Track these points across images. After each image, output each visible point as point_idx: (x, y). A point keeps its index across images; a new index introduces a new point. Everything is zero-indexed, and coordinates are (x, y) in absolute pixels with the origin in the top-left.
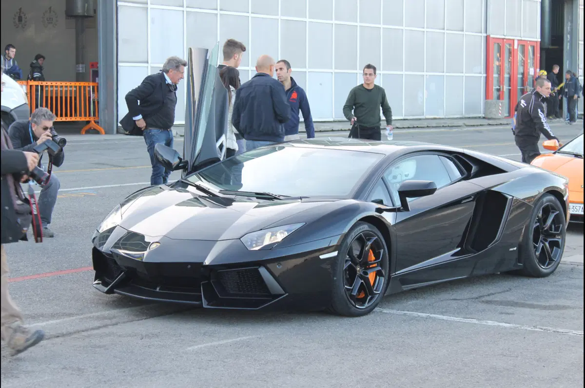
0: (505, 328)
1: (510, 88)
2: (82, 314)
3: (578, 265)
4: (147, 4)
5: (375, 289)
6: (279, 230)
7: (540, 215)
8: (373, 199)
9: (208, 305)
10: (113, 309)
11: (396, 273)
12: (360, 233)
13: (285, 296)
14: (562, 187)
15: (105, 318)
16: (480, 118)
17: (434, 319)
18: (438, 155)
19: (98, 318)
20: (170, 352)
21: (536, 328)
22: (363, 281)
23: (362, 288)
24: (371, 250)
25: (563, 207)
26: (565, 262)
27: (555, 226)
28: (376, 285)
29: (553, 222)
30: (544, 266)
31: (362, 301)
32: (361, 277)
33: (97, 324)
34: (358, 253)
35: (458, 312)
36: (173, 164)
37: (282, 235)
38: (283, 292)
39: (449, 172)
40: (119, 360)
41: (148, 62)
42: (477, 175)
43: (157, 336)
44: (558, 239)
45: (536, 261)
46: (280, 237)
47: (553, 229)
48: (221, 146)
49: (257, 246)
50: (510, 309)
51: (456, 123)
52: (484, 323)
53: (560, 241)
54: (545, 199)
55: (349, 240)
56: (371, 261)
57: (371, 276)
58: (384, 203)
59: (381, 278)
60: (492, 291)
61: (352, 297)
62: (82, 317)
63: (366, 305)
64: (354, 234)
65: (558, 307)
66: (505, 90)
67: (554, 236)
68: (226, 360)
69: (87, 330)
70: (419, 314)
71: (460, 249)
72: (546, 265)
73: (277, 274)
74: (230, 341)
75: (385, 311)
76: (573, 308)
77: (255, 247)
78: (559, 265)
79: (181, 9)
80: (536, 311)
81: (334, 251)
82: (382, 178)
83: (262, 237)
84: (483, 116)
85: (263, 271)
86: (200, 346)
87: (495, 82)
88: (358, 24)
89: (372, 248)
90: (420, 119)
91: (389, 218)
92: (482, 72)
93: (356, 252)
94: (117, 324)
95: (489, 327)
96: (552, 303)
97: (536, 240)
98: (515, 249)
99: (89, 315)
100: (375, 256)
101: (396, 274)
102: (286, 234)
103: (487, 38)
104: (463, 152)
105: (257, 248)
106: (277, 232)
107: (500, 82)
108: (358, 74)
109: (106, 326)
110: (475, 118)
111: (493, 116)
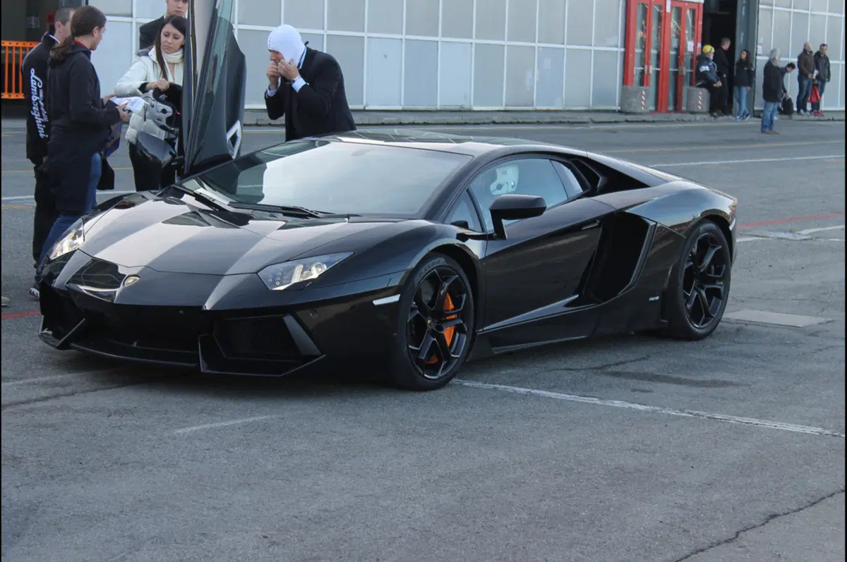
0: (639, 412)
1: (657, 69)
2: (21, 379)
3: (747, 325)
5: (452, 351)
6: (316, 262)
7: (695, 250)
8: (454, 220)
9: (208, 368)
10: (69, 372)
11: (485, 329)
12: (433, 269)
13: (321, 357)
14: (728, 211)
15: (55, 385)
16: (614, 111)
17: (538, 397)
18: (550, 160)
19: (45, 385)
20: (150, 436)
21: (684, 412)
22: (435, 340)
23: (434, 350)
24: (448, 295)
25: (727, 240)
26: (728, 319)
27: (715, 267)
28: (454, 346)
29: (713, 261)
30: (698, 324)
31: (433, 369)
32: (434, 334)
33: (44, 393)
34: (430, 299)
35: (571, 387)
36: (162, 162)
37: (320, 270)
38: (318, 352)
39: (565, 186)
40: (74, 446)
41: (131, 16)
42: (605, 190)
43: (132, 413)
44: (719, 285)
45: (687, 317)
46: (315, 273)
47: (713, 272)
48: (234, 138)
49: (281, 285)
50: (646, 385)
51: (579, 118)
52: (609, 403)
53: (722, 289)
54: (702, 228)
55: (417, 279)
56: (448, 311)
57: (448, 333)
58: (470, 226)
59: (462, 335)
60: (621, 359)
61: (419, 362)
62: (21, 382)
63: (440, 374)
64: (424, 271)
65: (715, 384)
66: (651, 72)
67: (713, 281)
68: (232, 450)
69: (28, 402)
70: (517, 389)
71: (577, 296)
72: (701, 322)
73: (311, 327)
74: (239, 421)
75: (466, 384)
76: (737, 385)
77: (278, 286)
78: (720, 324)
80: (683, 389)
81: (395, 294)
82: (468, 191)
83: (291, 271)
84: (619, 108)
85: (289, 321)
86: (194, 428)
87: (637, 60)
89: (450, 291)
90: (528, 111)
91: (476, 248)
92: (619, 45)
93: (427, 298)
94: (73, 394)
95: (617, 409)
96: (708, 377)
97: (687, 287)
98: (657, 298)
99: (32, 380)
100: (453, 304)
101: (484, 331)
102: (325, 268)
104: (586, 156)
105: (282, 288)
106: (311, 264)
107: (644, 61)
108: (439, 43)
109: (57, 396)
110: (607, 111)
111: (632, 110)
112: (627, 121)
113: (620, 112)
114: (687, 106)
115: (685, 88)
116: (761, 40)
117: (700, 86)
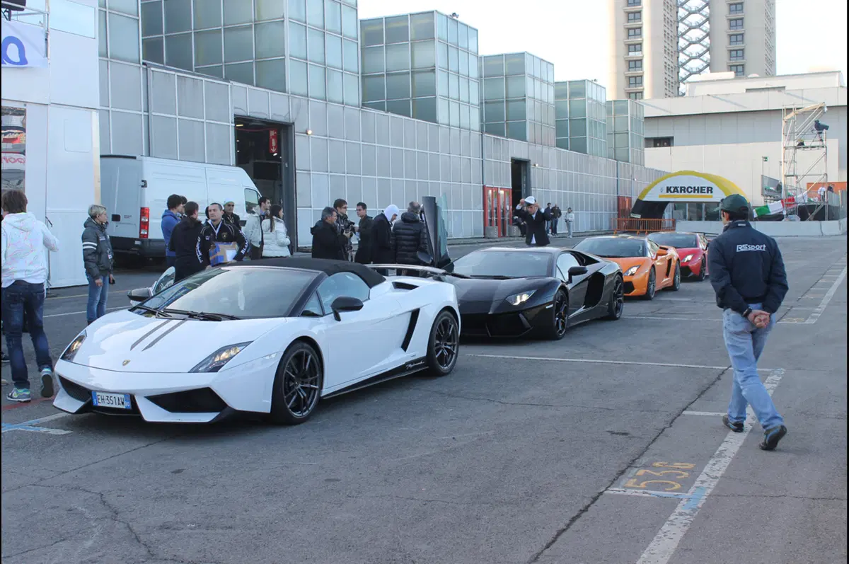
4: (310, 171)
13: (531, 329)
16: (481, 238)
37: (527, 296)
42: (589, 264)
46: (525, 297)
49: (515, 303)
55: (556, 298)
64: (558, 295)
71: (585, 306)
73: (527, 318)
79: (327, 173)
81: (551, 304)
84: (484, 236)
85: (521, 315)
88: (417, 180)
92: (482, 209)
103: (484, 187)
107: (491, 216)
110: (479, 238)
111: (492, 236)
112: (491, 241)
114: (509, 234)
115: (507, 227)
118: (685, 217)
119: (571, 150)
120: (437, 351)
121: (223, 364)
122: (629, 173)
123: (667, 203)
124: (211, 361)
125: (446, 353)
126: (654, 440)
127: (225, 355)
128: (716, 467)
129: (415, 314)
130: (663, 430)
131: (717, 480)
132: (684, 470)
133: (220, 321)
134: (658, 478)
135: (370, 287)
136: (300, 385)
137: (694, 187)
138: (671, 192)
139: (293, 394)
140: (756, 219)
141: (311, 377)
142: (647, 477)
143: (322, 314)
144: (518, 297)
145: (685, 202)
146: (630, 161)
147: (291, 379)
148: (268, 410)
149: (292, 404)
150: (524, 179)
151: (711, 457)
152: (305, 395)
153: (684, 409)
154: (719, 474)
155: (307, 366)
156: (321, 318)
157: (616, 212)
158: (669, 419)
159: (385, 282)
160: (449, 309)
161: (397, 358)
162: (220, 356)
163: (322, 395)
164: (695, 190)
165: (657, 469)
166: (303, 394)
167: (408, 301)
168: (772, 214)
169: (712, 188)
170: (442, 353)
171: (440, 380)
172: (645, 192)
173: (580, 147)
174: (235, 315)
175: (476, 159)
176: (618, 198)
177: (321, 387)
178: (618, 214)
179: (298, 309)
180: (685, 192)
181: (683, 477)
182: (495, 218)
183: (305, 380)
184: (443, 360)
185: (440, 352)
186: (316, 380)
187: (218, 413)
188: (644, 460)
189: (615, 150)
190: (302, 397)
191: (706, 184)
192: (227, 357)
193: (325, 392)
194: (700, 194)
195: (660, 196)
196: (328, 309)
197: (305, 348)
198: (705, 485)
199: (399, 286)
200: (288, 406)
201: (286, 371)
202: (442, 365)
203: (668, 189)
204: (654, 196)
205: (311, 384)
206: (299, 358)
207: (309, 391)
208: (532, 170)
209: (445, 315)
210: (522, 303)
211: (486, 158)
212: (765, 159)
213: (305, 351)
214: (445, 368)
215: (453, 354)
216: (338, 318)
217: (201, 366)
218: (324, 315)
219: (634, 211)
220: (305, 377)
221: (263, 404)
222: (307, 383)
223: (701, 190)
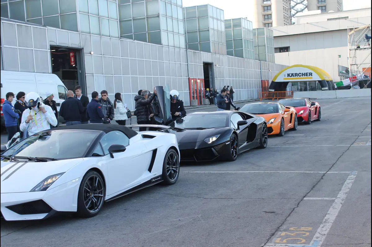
4: (93, 74)
13: (219, 156)
46: (214, 139)
49: (209, 142)
55: (231, 139)
71: (247, 142)
73: (216, 149)
79: (103, 75)
81: (229, 142)
85: (212, 149)
87: (192, 94)
88: (152, 76)
92: (188, 90)
103: (189, 79)
107: (194, 94)
110: (188, 106)
111: (194, 105)
112: (194, 108)
113: (190, 106)
114: (204, 103)
115: (202, 99)
116: (216, 86)
117: (207, 98)
118: (298, 89)
119: (235, 56)
120: (168, 171)
121: (49, 186)
122: (267, 67)
123: (287, 83)
124: (42, 185)
125: (173, 172)
126: (289, 215)
127: (50, 181)
128: (324, 229)
129: (155, 152)
130: (294, 209)
131: (325, 236)
132: (307, 231)
133: (46, 161)
134: (293, 236)
135: (129, 138)
136: (93, 195)
137: (302, 73)
138: (290, 76)
139: (89, 200)
140: (336, 89)
141: (99, 190)
142: (287, 237)
143: (103, 155)
144: (211, 139)
145: (298, 82)
146: (267, 61)
147: (88, 192)
148: (76, 210)
149: (89, 205)
150: (210, 73)
151: (321, 223)
152: (96, 200)
153: (304, 197)
154: (326, 233)
155: (96, 185)
156: (103, 157)
157: (261, 89)
158: (297, 203)
159: (137, 135)
160: (173, 148)
161: (146, 177)
162: (47, 181)
163: (106, 199)
164: (303, 75)
165: (292, 231)
166: (95, 200)
167: (150, 144)
168: (345, 85)
169: (312, 73)
170: (171, 172)
171: (169, 187)
172: (276, 77)
173: (239, 54)
174: (55, 158)
175: (184, 63)
176: (262, 81)
177: (105, 195)
178: (262, 90)
179: (90, 153)
180: (297, 76)
181: (306, 235)
182: (196, 95)
183: (96, 192)
184: (171, 176)
185: (170, 172)
186: (101, 191)
187: (47, 214)
188: (284, 227)
189: (259, 55)
190: (94, 201)
191: (309, 71)
192: (51, 182)
193: (107, 198)
194: (305, 77)
195: (284, 79)
196: (107, 152)
197: (95, 174)
198: (319, 239)
199: (145, 136)
200: (87, 207)
201: (85, 187)
202: (171, 179)
203: (288, 75)
204: (280, 79)
205: (99, 194)
206: (92, 180)
207: (98, 198)
208: (214, 68)
209: (171, 151)
210: (213, 142)
211: (189, 63)
212: (340, 56)
213: (94, 176)
214: (173, 180)
215: (177, 172)
216: (112, 157)
217: (37, 188)
218: (104, 155)
219: (270, 88)
220: (95, 190)
221: (73, 207)
222: (96, 193)
223: (306, 74)
